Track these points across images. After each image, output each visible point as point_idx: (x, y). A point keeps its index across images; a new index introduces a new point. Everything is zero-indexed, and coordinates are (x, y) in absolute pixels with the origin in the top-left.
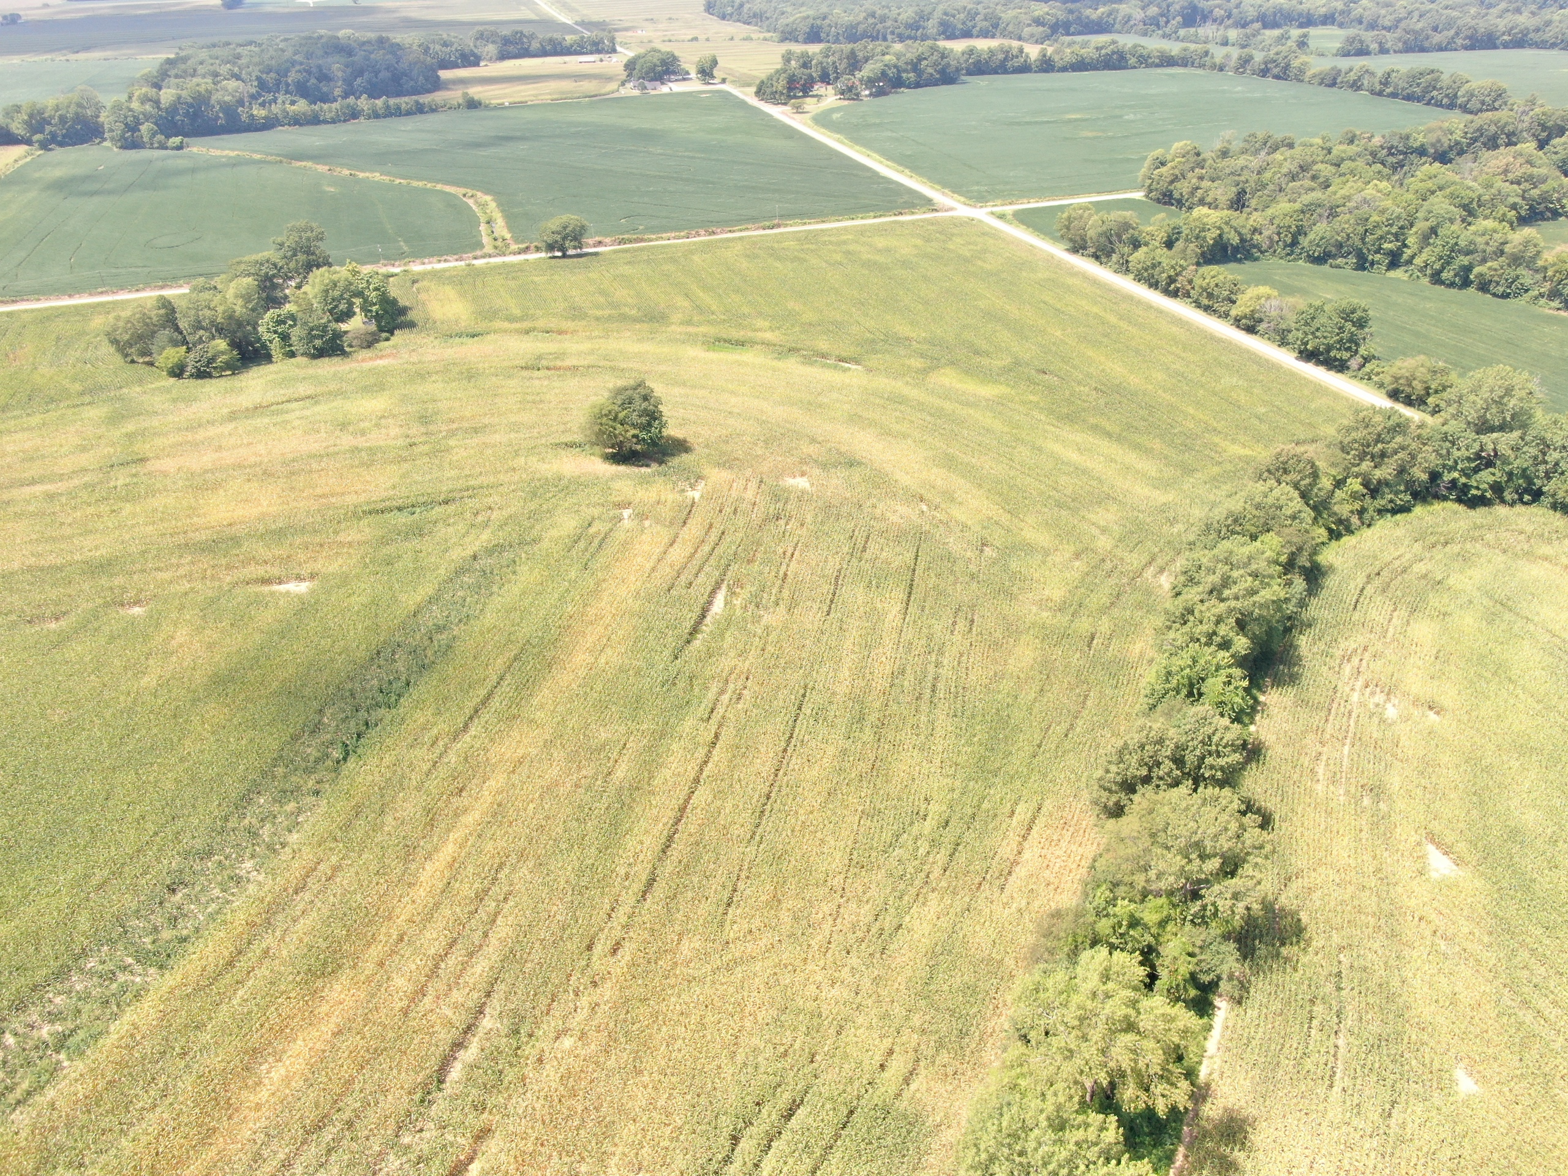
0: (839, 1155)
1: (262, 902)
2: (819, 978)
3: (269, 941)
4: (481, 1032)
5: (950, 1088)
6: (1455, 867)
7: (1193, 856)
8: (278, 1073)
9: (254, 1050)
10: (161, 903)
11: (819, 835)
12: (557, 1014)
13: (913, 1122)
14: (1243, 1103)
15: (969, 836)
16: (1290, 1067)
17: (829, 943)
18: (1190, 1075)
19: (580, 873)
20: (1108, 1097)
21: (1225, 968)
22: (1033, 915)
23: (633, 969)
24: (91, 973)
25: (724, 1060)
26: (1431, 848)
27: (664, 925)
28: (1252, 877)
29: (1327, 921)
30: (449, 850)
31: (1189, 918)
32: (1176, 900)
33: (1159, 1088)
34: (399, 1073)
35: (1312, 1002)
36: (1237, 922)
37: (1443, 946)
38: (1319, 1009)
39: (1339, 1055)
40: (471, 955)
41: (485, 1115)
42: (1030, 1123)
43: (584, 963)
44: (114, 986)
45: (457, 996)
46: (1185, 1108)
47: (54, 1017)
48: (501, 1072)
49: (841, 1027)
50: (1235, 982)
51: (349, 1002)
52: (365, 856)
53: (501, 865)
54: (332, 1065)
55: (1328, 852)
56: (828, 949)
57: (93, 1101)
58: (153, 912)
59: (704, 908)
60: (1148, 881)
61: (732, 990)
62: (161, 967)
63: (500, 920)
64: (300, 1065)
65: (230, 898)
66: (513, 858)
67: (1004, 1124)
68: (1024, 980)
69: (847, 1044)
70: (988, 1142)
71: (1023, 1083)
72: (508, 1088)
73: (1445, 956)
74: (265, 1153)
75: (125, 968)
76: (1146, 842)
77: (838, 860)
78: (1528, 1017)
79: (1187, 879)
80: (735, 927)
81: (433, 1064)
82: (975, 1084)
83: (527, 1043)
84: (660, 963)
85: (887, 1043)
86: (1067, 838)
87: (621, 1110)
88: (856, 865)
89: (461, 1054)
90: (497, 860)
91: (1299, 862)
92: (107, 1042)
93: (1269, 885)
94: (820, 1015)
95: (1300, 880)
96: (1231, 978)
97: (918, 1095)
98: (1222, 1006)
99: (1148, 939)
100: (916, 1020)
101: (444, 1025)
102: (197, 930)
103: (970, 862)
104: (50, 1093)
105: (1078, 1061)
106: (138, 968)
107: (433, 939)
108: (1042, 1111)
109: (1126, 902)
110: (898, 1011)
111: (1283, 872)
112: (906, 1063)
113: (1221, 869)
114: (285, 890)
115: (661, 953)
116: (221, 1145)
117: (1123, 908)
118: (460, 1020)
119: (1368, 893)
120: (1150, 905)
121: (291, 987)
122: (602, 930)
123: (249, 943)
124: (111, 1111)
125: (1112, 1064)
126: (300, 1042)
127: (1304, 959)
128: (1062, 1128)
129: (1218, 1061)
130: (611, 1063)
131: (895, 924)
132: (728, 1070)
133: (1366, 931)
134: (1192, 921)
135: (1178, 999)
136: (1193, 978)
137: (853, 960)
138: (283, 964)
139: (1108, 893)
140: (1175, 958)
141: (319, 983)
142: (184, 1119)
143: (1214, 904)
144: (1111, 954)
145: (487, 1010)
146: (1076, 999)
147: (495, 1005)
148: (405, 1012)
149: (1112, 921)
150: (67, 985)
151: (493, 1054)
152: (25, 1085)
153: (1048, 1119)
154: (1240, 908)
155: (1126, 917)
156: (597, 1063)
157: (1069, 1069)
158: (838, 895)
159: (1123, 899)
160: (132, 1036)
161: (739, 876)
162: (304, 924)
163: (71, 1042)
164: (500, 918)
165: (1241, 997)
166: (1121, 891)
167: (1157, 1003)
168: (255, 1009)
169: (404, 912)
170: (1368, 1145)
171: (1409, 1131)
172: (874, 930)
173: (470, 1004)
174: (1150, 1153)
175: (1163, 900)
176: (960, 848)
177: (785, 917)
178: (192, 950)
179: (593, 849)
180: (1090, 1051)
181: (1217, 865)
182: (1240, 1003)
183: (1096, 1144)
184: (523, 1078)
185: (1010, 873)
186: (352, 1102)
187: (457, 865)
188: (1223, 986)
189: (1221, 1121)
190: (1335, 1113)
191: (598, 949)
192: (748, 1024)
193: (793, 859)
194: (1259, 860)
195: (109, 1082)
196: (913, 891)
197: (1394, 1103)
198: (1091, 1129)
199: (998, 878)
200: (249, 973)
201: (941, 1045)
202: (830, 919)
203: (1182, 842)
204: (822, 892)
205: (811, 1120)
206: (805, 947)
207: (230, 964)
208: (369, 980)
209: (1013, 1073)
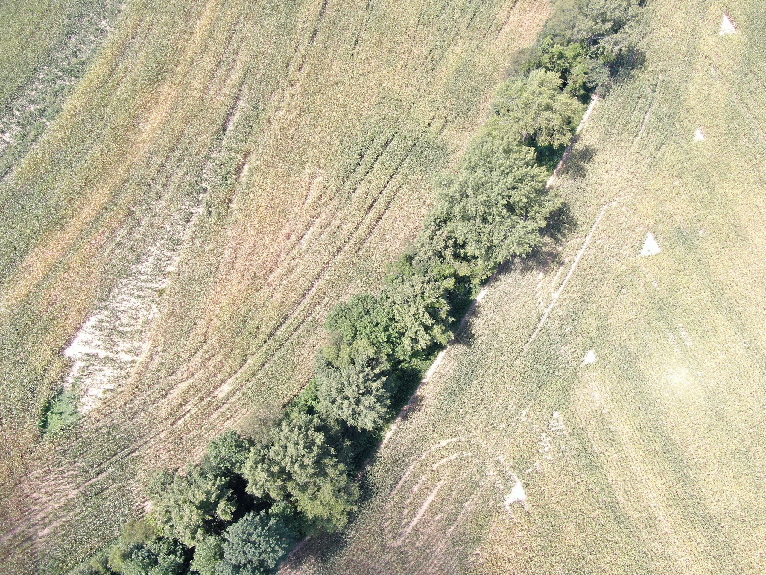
0: (408, 162)
1: (117, 43)
2: (401, 83)
3: (126, 63)
4: (239, 108)
5: (460, 134)
6: (734, 29)
7: (599, 21)
8: (148, 127)
9: (134, 117)
10: (65, 44)
11: (403, 6)
12: (275, 99)
13: (442, 149)
14: (594, 143)
15: (482, 7)
16: (620, 128)
17: (407, 65)
18: (573, 130)
19: (278, 27)
20: (532, 140)
21: (601, 80)
22: (510, 52)
23: (310, 78)
24: (43, 81)
25: (356, 121)
26: (725, 19)
27: (323, 55)
28: (627, 33)
29: (659, 57)
30: (207, 14)
31: (589, 54)
32: (584, 45)
33: (556, 136)
34: (204, 126)
35: (639, 98)
36: (613, 57)
37: (712, 70)
38: (641, 101)
39: (644, 123)
40: (229, 70)
41: (247, 145)
42: (495, 150)
43: (285, 75)
44: (57, 87)
45: (225, 91)
46: (567, 145)
47: (34, 102)
48: (252, 126)
49: (411, 106)
50: (604, 87)
51: (173, 94)
52: (164, 18)
53: (237, 22)
54: (172, 123)
55: (671, 19)
56: (406, 68)
57: (66, 140)
58: (63, 49)
59: (343, 47)
60: (572, 34)
61: (358, 88)
62: (77, 77)
63: (240, 52)
64: (157, 123)
65: (100, 41)
66: (242, 19)
67: (483, 151)
68: (501, 85)
69: (413, 114)
70: (475, 158)
71: (494, 133)
72: (256, 134)
73: (712, 76)
74: (152, 162)
75: (59, 78)
76: (576, 12)
77: (412, 21)
78: (740, 107)
79: (593, 34)
80: (359, 56)
81: (219, 123)
82: (472, 133)
83: (262, 113)
84: (323, 75)
85: (432, 114)
86: (534, 9)
87: (309, 143)
88: (421, 23)
89: (232, 118)
90: (234, 20)
91: (654, 25)
92: (64, 113)
93: (634, 38)
94: (401, 101)
95: (651, 35)
96: (602, 85)
97: (445, 138)
98: (595, 98)
99: (566, 65)
100: (447, 103)
101: (221, 105)
102: (88, 58)
103: (481, 22)
104: (45, 137)
105: (522, 124)
106: (65, 77)
107: (208, 62)
108: (501, 145)
109: (559, 45)
110: (439, 99)
111: (643, 30)
112: (441, 123)
113: (612, 28)
114: (127, 36)
115: (322, 70)
116: (131, 159)
117: (557, 48)
118: (229, 102)
119: (684, 42)
120: (570, 47)
121: (143, 87)
122: (292, 58)
123: (117, 65)
124: (76, 144)
125: (537, 125)
126: (154, 113)
127: (641, 77)
128: (509, 152)
129: (587, 124)
130: (303, 122)
131: (440, 56)
132: (358, 126)
133: (677, 63)
134: (590, 56)
135: (574, 95)
136: (584, 85)
137: (418, 74)
138: (137, 75)
139: (550, 40)
140: (578, 75)
141: (157, 85)
142: (110, 147)
143: (603, 48)
144: (546, 72)
145: (241, 98)
146: (525, 94)
147: (244, 95)
148: (202, 99)
149: (550, 55)
150: (34, 86)
151: (247, 119)
152: (32, 133)
153: (504, 148)
154: (616, 50)
155: (557, 53)
156: (296, 122)
157: (516, 127)
158: (411, 40)
159: (558, 44)
160: (74, 110)
161: (360, 29)
162: (142, 54)
163: (46, 113)
164: (240, 51)
165: (605, 95)
166: (557, 39)
167: (564, 97)
168: (129, 97)
169: (191, 49)
170: (645, 162)
171: (665, 156)
172: (429, 59)
173: (232, 95)
174: (547, 164)
175: (578, 45)
176: (477, 14)
177: (385, 52)
178: (89, 68)
179: (283, 14)
180: (528, 119)
181: (610, 26)
182: (604, 97)
183: (524, 159)
184: (263, 129)
185: (501, 29)
186: (186, 140)
187: (213, 23)
188: (598, 89)
189: (582, 151)
190: (635, 148)
191: (292, 67)
192: (366, 105)
193: (389, 20)
194: (633, 23)
195: (71, 132)
196: (450, 38)
197: (663, 144)
198: (522, 153)
199: (495, 31)
200: (121, 80)
201: (458, 115)
202: (407, 53)
203: (595, 13)
204: (404, 38)
205: (396, 148)
206: (394, 67)
207: (110, 75)
208: (180, 83)
209: (490, 128)
